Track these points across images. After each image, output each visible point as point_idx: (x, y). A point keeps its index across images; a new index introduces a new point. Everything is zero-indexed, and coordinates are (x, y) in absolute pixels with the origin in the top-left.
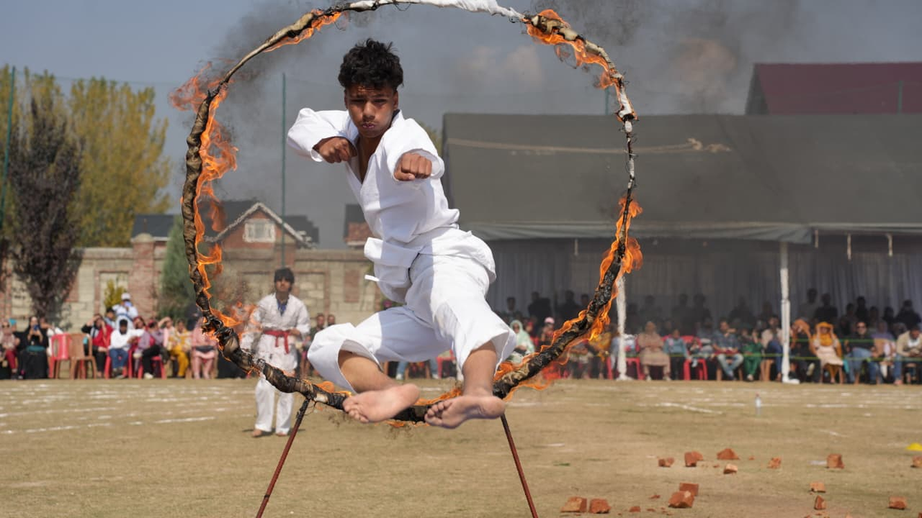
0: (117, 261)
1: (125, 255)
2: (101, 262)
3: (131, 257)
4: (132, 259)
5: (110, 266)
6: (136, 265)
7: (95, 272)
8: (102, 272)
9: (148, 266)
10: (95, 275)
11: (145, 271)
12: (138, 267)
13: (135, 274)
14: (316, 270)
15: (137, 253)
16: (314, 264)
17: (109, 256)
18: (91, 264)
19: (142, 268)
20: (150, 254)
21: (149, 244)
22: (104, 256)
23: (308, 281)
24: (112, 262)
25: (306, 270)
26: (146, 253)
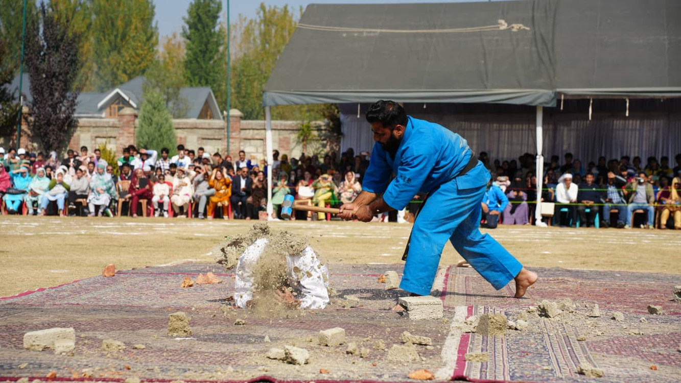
0: (108, 129)
1: (113, 124)
2: (96, 129)
3: (118, 126)
4: (119, 127)
5: (104, 132)
6: (121, 132)
7: (92, 137)
8: (97, 137)
9: (130, 133)
10: (92, 139)
11: (128, 137)
12: (123, 134)
13: (121, 138)
14: (257, 137)
15: (121, 123)
16: (256, 132)
17: (102, 125)
18: (89, 131)
19: (126, 134)
20: (131, 123)
21: (130, 115)
22: (98, 125)
23: (250, 145)
24: (105, 129)
25: (249, 137)
26: (128, 122)
